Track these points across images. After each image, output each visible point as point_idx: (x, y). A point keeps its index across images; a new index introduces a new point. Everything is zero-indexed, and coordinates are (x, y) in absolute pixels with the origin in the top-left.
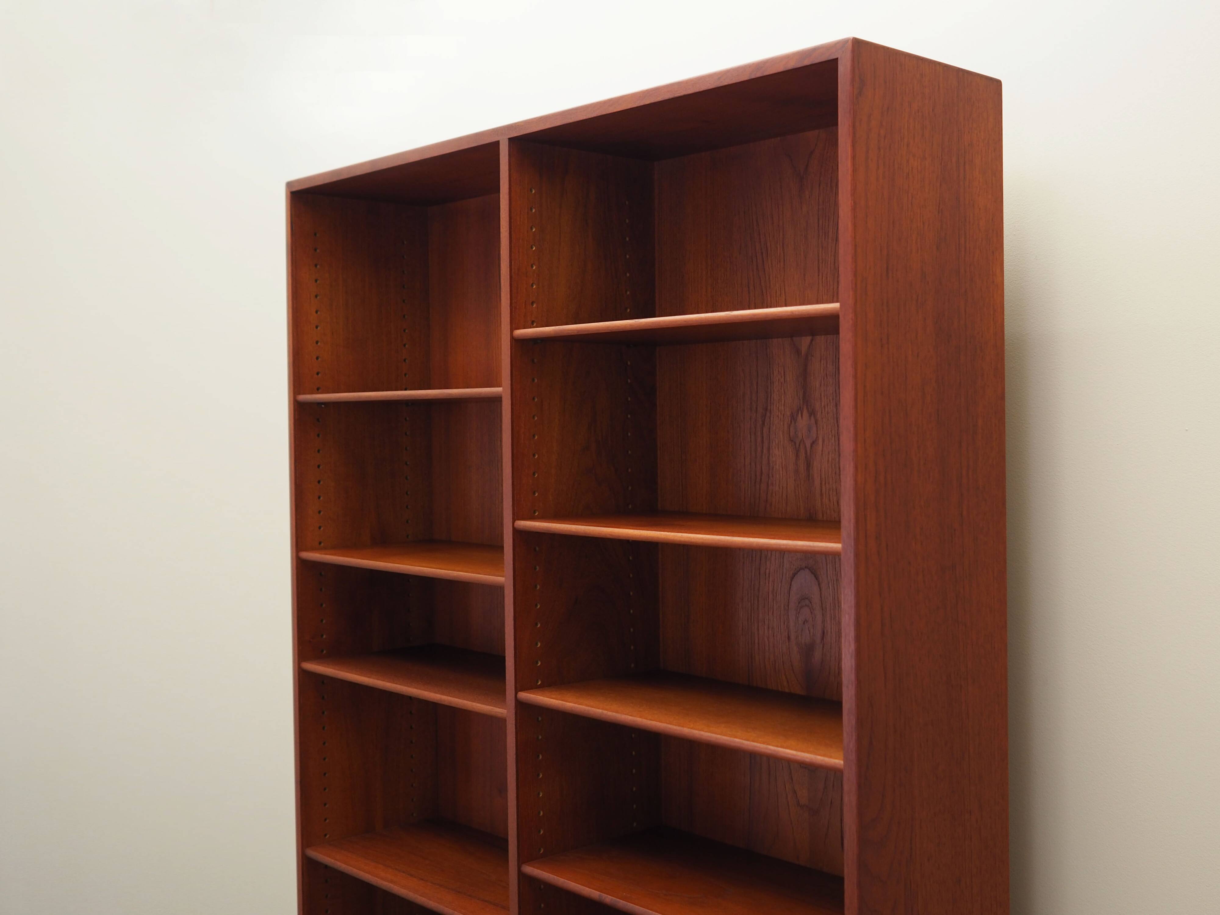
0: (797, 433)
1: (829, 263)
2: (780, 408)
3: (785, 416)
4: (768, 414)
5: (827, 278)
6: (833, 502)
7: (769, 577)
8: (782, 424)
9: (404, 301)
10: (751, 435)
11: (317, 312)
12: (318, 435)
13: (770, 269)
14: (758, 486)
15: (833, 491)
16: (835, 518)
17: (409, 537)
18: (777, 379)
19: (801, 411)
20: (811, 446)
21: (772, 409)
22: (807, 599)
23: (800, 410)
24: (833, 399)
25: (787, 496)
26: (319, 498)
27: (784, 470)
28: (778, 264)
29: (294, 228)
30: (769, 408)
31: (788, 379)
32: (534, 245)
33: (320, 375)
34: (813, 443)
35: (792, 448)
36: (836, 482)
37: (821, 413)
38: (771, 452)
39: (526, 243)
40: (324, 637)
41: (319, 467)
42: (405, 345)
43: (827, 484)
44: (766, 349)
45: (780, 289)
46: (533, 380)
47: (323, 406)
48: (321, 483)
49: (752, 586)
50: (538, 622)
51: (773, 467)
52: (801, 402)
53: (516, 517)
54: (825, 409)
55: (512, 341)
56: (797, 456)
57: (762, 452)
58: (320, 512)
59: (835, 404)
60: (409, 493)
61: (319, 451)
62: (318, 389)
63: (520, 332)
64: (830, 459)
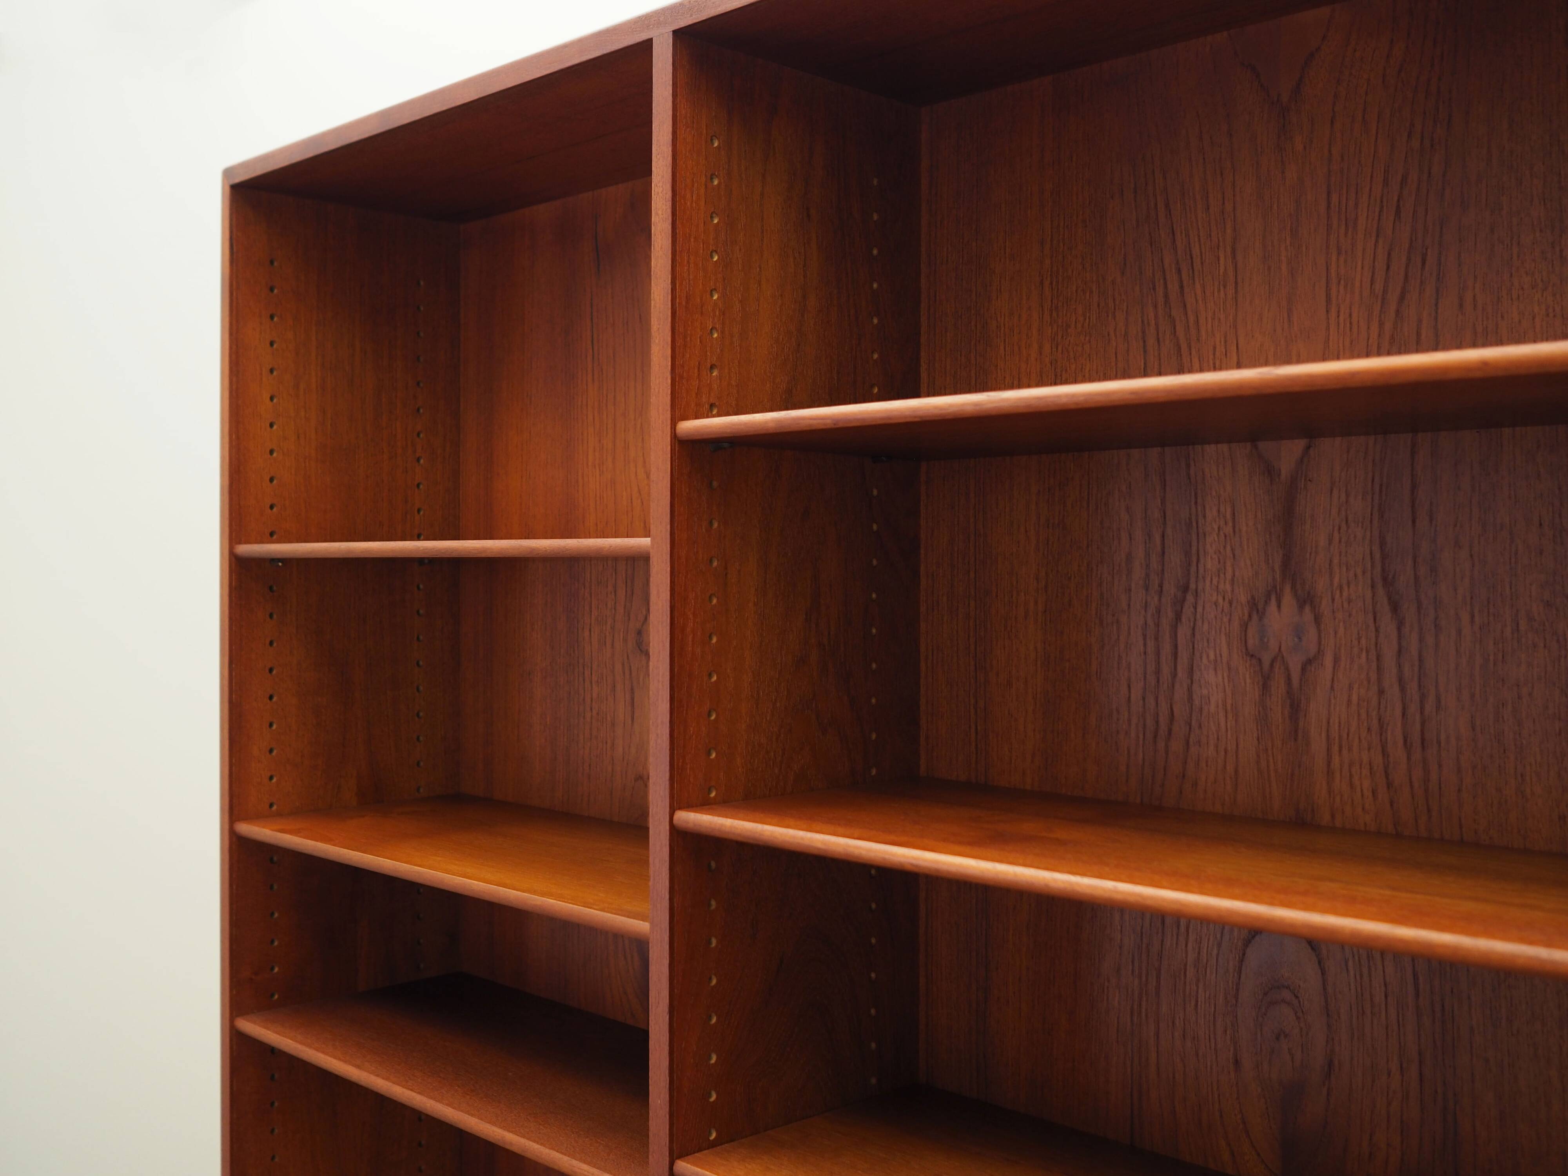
0: (1266, 640)
1: (1357, 284)
2: (1221, 586)
3: (1234, 605)
4: (1190, 598)
5: (1350, 315)
6: (1362, 791)
7: (1188, 931)
8: (1225, 619)
9: (418, 384)
10: (1145, 639)
11: (272, 399)
12: (271, 616)
13: (1200, 302)
14: (1161, 745)
15: (1361, 768)
16: (1365, 824)
17: (421, 790)
18: (1216, 527)
19: (1276, 594)
20: (1304, 669)
21: (1200, 587)
22: (1288, 987)
23: (1274, 592)
24: (1364, 573)
25: (1236, 771)
26: (271, 725)
27: (1230, 716)
28: (1219, 291)
29: (235, 250)
30: (1193, 586)
31: (1244, 529)
32: (716, 252)
33: (275, 509)
34: (1308, 663)
35: (1252, 671)
36: (1369, 749)
37: (1330, 601)
38: (1196, 677)
39: (702, 246)
40: (276, 970)
41: (271, 670)
42: (418, 460)
43: (1345, 751)
44: (1188, 466)
45: (1225, 342)
46: (711, 523)
47: (280, 564)
48: (275, 699)
49: (1144, 946)
50: (713, 1014)
51: (1201, 709)
52: (1278, 576)
53: (676, 803)
54: (1341, 592)
55: (675, 444)
56: (1265, 687)
57: (1174, 675)
58: (271, 751)
59: (1369, 582)
60: (421, 714)
61: (271, 643)
62: (272, 534)
63: (690, 426)
64: (1355, 698)
